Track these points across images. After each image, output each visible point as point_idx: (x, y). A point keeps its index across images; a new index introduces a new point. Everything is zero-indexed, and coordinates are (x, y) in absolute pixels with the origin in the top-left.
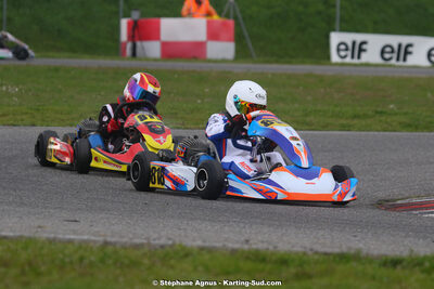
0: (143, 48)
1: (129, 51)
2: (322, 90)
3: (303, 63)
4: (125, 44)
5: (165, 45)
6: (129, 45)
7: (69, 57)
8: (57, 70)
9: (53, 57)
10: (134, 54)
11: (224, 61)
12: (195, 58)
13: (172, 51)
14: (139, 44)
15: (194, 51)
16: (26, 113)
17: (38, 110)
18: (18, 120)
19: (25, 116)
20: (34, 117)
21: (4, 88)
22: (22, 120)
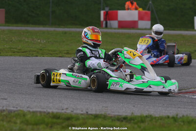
0: (110, 24)
1: (104, 25)
3: (180, 30)
4: (102, 22)
5: (120, 22)
6: (104, 22)
8: (65, 33)
9: (70, 28)
10: (106, 26)
11: (145, 29)
12: (133, 28)
13: (123, 25)
14: (108, 22)
15: (132, 25)
16: (35, 51)
17: (41, 50)
18: (30, 54)
19: (34, 53)
20: (38, 53)
21: (39, 41)
22: (33, 54)
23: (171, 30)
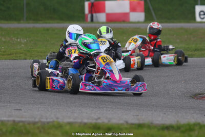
0: (97, 17)
1: (89, 19)
2: (186, 36)
3: (180, 22)
4: (87, 15)
5: (108, 15)
6: (89, 16)
7: (58, 23)
8: (48, 30)
9: (49, 23)
10: (92, 20)
11: (138, 22)
12: (124, 21)
13: (112, 18)
14: (94, 15)
15: (123, 18)
16: (22, 53)
17: (29, 51)
18: (17, 57)
19: (21, 55)
20: (26, 55)
21: (19, 40)
22: (20, 57)
23: (169, 22)
